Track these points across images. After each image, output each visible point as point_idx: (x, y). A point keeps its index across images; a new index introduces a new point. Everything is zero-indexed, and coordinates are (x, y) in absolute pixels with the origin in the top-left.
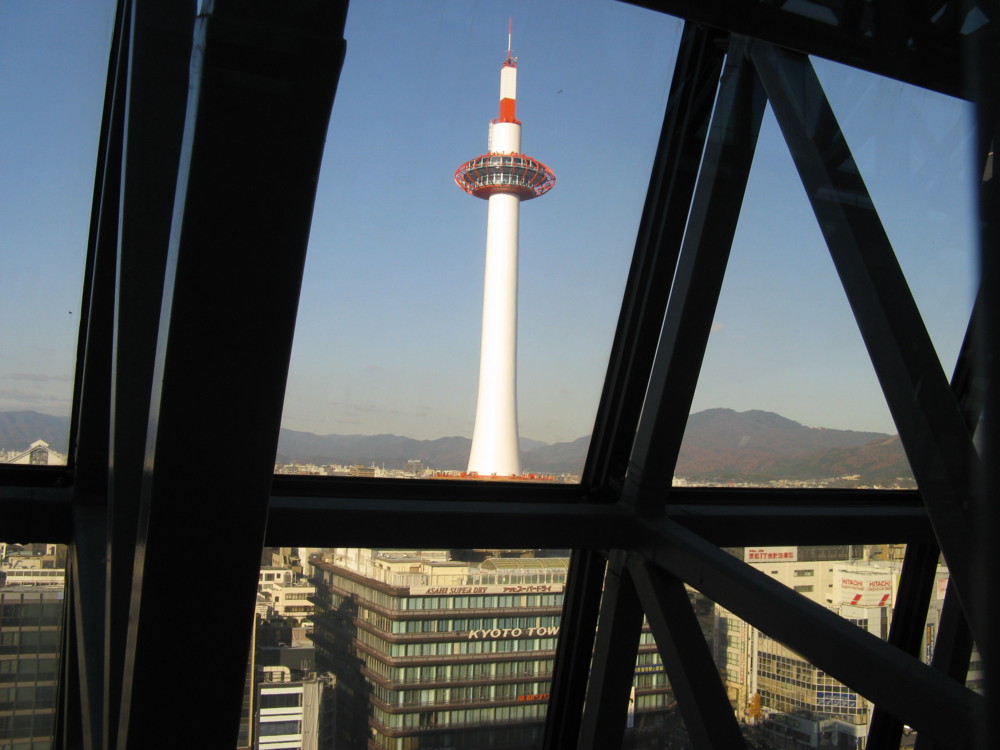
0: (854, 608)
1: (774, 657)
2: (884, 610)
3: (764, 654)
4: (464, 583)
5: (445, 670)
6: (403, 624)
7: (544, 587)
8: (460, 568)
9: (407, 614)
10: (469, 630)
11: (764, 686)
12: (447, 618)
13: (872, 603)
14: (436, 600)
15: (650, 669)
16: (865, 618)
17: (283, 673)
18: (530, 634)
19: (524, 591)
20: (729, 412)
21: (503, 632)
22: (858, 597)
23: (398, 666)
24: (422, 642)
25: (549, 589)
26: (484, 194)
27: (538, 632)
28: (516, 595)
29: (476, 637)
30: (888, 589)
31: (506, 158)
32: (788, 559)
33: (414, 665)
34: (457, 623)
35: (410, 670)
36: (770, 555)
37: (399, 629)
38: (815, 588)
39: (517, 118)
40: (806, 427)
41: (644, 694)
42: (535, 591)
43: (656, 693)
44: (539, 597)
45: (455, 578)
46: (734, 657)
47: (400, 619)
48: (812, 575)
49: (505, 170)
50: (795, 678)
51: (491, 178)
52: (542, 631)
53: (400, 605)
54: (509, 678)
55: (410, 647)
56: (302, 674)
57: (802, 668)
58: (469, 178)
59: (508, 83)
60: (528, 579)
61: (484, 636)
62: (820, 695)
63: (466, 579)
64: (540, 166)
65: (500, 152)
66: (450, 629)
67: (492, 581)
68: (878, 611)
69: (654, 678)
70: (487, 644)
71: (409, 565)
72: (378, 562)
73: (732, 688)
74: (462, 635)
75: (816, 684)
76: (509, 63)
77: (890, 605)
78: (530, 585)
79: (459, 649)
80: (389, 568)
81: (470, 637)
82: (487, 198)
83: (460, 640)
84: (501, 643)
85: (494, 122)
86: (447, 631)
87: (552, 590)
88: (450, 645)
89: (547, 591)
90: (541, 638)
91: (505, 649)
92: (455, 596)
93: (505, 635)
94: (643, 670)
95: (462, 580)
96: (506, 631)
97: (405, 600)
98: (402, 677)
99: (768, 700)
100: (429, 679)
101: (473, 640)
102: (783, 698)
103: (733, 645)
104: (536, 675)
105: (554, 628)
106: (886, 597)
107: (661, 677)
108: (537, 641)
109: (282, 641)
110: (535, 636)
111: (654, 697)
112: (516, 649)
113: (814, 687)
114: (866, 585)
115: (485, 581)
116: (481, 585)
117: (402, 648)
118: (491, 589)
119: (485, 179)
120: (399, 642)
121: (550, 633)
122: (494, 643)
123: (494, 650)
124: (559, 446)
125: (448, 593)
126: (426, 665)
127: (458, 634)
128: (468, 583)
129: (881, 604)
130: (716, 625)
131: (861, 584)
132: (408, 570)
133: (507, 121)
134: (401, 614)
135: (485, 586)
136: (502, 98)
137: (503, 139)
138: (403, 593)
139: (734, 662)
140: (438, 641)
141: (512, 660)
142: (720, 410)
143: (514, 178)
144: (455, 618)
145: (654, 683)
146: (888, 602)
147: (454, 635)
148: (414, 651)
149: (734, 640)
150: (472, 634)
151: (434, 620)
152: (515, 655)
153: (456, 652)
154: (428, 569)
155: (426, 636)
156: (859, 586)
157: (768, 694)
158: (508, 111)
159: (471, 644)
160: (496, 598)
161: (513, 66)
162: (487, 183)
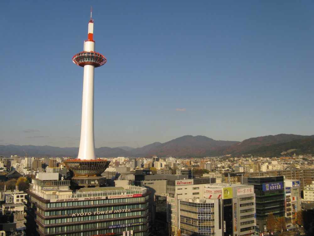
0: (210, 200)
1: (185, 217)
2: (219, 200)
3: (182, 216)
4: (71, 197)
5: (64, 228)
6: (48, 213)
7: (99, 198)
8: (69, 192)
9: (50, 209)
10: (73, 213)
11: (182, 227)
12: (64, 210)
13: (215, 198)
14: (60, 204)
15: (138, 224)
16: (213, 203)
17: (2, 233)
18: (95, 214)
19: (92, 199)
20: (191, 136)
21: (85, 214)
22: (211, 196)
23: (47, 227)
24: (56, 219)
25: (101, 198)
26: (83, 65)
27: (97, 213)
28: (89, 201)
29: (75, 216)
30: (220, 193)
31: (89, 53)
32: (190, 184)
33: (53, 227)
34: (68, 211)
35: (51, 229)
36: (184, 183)
37: (47, 214)
38: (200, 193)
39: (93, 40)
40: (214, 140)
41: (137, 233)
42: (96, 199)
43: (141, 232)
44: (98, 201)
45: (67, 196)
46: (173, 217)
47: (47, 211)
48: (199, 189)
49: (88, 57)
50: (191, 224)
51: (84, 60)
52: (99, 213)
53: (47, 206)
54: (87, 230)
55: (51, 221)
56: (11, 233)
57: (193, 220)
58: (78, 60)
59: (91, 28)
60: (94, 195)
61: (78, 215)
62: (199, 229)
63: (71, 196)
64: (101, 56)
65: (87, 51)
66: (66, 214)
67: (81, 196)
68: (217, 201)
69: (140, 227)
70: (79, 218)
71: (52, 192)
72: (43, 191)
73: (173, 228)
74: (70, 215)
75: (198, 225)
76: (91, 22)
77: (222, 198)
78: (94, 197)
79: (69, 220)
80: (45, 193)
81: (73, 216)
82: (83, 66)
83: (70, 217)
84: (85, 218)
85: (86, 41)
86: (65, 214)
87: (102, 199)
88: (66, 219)
89: (100, 199)
90: (99, 215)
91: (86, 220)
92: (67, 202)
93: (85, 215)
94: (135, 224)
95: (70, 196)
96: (86, 213)
97: (49, 204)
98: (48, 231)
99: (184, 231)
100: (58, 232)
101: (74, 217)
102: (188, 231)
103: (173, 213)
104: (98, 228)
105: (103, 211)
106: (220, 196)
107: (142, 226)
108: (97, 216)
109: (9, 220)
110: (96, 215)
111: (140, 233)
112: (90, 219)
113: (197, 226)
114: (213, 192)
115: (78, 196)
116: (77, 198)
117: (48, 221)
118: (80, 199)
119: (82, 60)
120: (47, 219)
121: (102, 213)
122: (82, 218)
123: (82, 220)
124: (138, 149)
125: (64, 201)
126: (57, 227)
127: (69, 215)
128: (72, 197)
129: (218, 198)
130: (167, 207)
131: (211, 191)
132: (52, 193)
133: (90, 41)
134: (48, 209)
135: (78, 198)
136: (89, 33)
137: (89, 47)
138: (48, 202)
139: (173, 219)
140: (61, 218)
141: (89, 223)
142: (188, 136)
143: (91, 60)
144: (67, 210)
145: (140, 228)
146: (221, 197)
147: (67, 215)
148: (53, 222)
149: (173, 212)
150: (73, 215)
151: (60, 210)
152: (89, 222)
153: (68, 221)
154: (57, 193)
155: (57, 216)
156: (211, 192)
157: (184, 230)
158: (91, 38)
159: (74, 218)
160: (82, 202)
161: (92, 23)
162: (83, 61)
